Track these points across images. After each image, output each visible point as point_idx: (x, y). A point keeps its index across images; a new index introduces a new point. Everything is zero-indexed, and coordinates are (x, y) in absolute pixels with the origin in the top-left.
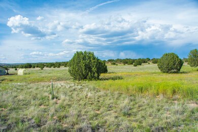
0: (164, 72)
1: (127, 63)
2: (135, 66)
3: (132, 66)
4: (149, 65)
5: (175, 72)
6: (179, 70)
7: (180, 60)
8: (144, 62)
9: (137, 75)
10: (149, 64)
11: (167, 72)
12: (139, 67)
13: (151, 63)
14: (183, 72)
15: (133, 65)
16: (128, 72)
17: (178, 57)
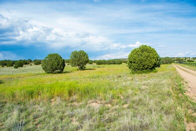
0: (49, 73)
1: (6, 65)
2: (16, 67)
3: (12, 69)
4: (31, 67)
5: (59, 73)
6: (62, 70)
7: (63, 60)
8: (26, 64)
9: (20, 77)
10: (31, 65)
11: (52, 73)
12: (20, 68)
13: (33, 64)
14: (66, 72)
15: (13, 67)
16: (9, 75)
17: (61, 58)
